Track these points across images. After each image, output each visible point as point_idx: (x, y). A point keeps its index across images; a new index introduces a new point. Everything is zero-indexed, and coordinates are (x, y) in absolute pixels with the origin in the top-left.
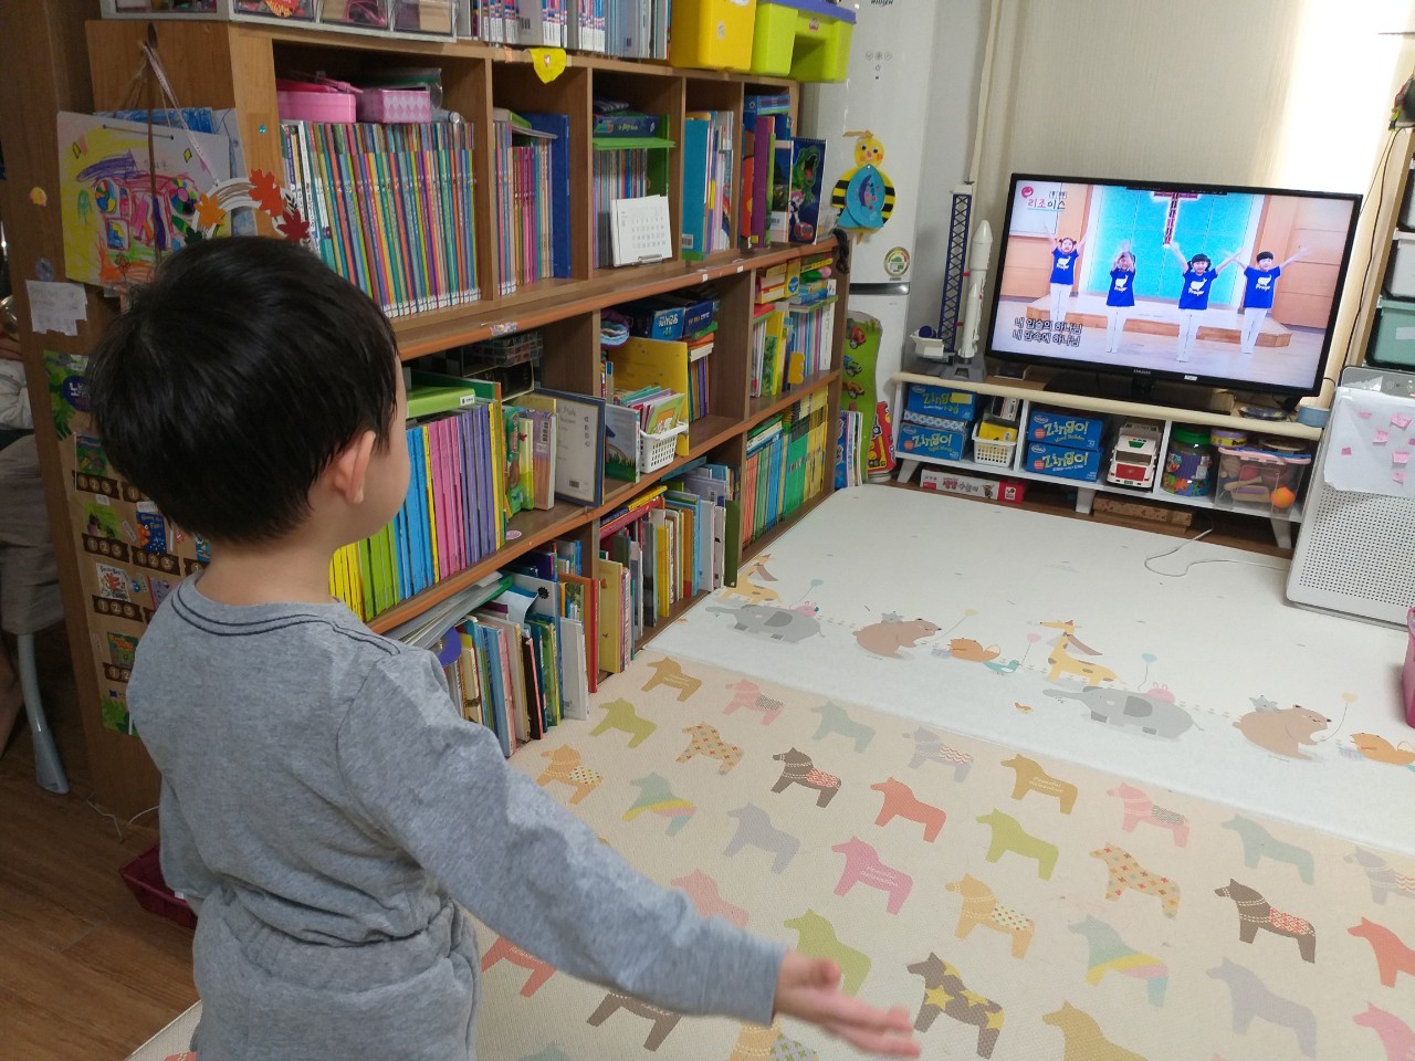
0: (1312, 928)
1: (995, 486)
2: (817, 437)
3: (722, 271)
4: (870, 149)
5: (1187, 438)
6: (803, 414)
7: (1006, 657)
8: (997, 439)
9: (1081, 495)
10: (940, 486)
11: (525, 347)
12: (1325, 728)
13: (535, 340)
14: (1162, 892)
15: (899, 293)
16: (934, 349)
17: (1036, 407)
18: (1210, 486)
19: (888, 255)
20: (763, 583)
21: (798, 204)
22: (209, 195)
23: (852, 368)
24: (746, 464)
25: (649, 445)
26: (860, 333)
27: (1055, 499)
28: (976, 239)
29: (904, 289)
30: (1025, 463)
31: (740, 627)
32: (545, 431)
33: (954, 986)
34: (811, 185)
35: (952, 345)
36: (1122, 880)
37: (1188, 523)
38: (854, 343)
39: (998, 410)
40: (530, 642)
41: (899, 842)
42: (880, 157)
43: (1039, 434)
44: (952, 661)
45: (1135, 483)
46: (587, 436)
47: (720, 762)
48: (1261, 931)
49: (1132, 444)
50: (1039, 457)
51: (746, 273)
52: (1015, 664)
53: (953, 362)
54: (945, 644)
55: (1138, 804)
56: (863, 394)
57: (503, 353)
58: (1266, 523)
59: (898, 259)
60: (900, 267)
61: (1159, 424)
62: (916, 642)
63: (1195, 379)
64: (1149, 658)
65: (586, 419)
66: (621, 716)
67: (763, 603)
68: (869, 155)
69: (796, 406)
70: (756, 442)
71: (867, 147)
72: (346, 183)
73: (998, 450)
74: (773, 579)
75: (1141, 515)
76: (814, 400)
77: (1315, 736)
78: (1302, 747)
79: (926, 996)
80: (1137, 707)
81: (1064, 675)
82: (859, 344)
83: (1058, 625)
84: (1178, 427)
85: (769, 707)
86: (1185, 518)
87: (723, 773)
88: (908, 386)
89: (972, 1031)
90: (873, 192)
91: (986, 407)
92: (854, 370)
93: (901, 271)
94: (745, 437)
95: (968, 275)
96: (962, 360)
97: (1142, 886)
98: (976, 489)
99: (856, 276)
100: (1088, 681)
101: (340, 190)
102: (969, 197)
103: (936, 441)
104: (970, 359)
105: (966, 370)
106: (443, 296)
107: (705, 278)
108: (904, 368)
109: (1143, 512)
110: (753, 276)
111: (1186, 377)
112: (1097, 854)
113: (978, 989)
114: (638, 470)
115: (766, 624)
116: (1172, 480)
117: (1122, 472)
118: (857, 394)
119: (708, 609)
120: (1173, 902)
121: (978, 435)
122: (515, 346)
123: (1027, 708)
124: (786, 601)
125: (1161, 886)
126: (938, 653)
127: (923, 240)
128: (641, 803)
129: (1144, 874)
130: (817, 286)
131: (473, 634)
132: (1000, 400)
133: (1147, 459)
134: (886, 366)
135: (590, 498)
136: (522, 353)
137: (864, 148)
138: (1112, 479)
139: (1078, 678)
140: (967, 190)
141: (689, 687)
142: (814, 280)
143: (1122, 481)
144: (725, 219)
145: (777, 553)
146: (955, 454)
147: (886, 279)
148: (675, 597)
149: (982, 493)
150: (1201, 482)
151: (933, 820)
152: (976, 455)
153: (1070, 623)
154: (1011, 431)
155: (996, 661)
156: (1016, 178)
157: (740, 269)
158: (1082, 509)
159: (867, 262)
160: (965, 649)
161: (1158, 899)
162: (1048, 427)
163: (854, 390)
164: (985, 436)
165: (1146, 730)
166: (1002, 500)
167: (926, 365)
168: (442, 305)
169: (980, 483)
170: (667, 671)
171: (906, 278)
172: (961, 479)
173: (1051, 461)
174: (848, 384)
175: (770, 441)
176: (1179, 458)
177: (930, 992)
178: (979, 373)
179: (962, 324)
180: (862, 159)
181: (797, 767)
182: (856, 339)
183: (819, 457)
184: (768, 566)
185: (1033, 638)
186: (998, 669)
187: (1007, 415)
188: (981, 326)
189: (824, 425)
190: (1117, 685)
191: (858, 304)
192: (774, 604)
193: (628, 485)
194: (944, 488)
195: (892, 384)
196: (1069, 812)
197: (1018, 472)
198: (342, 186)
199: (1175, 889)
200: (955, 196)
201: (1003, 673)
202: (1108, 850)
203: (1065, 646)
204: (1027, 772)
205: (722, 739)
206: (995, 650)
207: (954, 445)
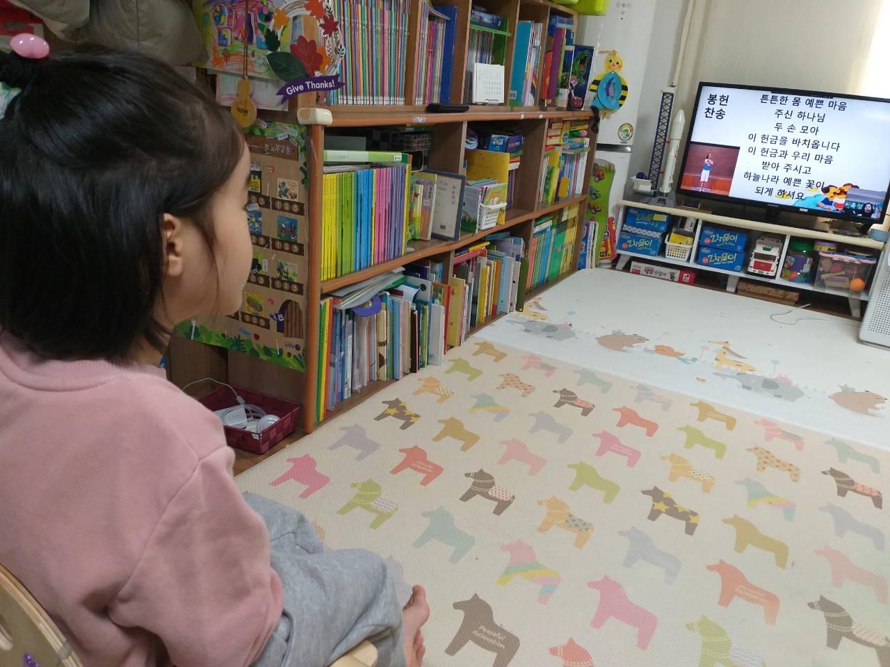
0: (879, 493)
1: (677, 273)
2: (570, 235)
3: (531, 115)
4: (614, 62)
5: (798, 246)
6: (564, 219)
7: (689, 355)
8: (681, 243)
9: (730, 280)
10: (642, 272)
11: (422, 141)
12: (884, 402)
13: (427, 138)
14: (790, 470)
15: (626, 151)
16: (645, 186)
17: (706, 224)
18: (812, 277)
19: (621, 126)
20: (538, 311)
21: (574, 85)
22: (281, 9)
23: (594, 194)
24: (532, 241)
25: (485, 212)
26: (601, 173)
27: (714, 282)
28: (675, 120)
29: (629, 149)
30: (697, 260)
31: (526, 330)
32: (430, 193)
33: (669, 502)
34: (583, 74)
35: (656, 184)
36: (765, 463)
37: (796, 299)
38: (597, 179)
39: (683, 225)
40: (416, 313)
41: (631, 435)
42: (620, 67)
43: (707, 241)
44: (657, 355)
45: (765, 273)
46: (453, 197)
47: (522, 391)
48: (849, 492)
49: (764, 249)
50: (706, 255)
51: (544, 120)
52: (695, 360)
53: (657, 195)
54: (652, 347)
55: (772, 429)
56: (600, 211)
57: (410, 142)
58: (846, 299)
59: (626, 131)
60: (627, 135)
61: (781, 237)
62: (634, 345)
63: (806, 210)
64: (776, 362)
65: (454, 187)
66: (461, 365)
67: (539, 321)
68: (614, 65)
69: (560, 212)
70: (537, 229)
71: (613, 61)
72: (346, 19)
73: (680, 250)
74: (544, 309)
75: (767, 293)
76: (571, 211)
77: (878, 406)
78: (870, 410)
79: (653, 506)
80: (769, 385)
81: (725, 366)
82: (600, 179)
83: (720, 343)
84: (794, 239)
85: (549, 369)
86: (794, 296)
87: (524, 396)
88: (627, 209)
89: (682, 524)
90: (616, 88)
91: (675, 223)
92: (595, 195)
93: (628, 138)
94: (533, 222)
95: (669, 142)
96: (662, 194)
97: (777, 466)
98: (665, 274)
99: (601, 139)
100: (739, 370)
101: (342, 22)
102: (672, 95)
103: (642, 243)
104: (667, 194)
105: (665, 200)
106: (386, 98)
107: (522, 117)
108: (626, 197)
109: (769, 291)
110: (547, 122)
111: (801, 210)
112: (750, 450)
113: (682, 504)
114: (477, 226)
115: (543, 330)
116: (788, 272)
117: (757, 265)
118: (596, 211)
119: (508, 321)
120: (796, 475)
121: (668, 240)
122: (417, 140)
123: (703, 380)
124: (553, 321)
125: (789, 467)
126: (649, 351)
127: (642, 122)
128: (477, 406)
129: (779, 461)
130: (578, 140)
131: (386, 303)
132: (684, 219)
133: (773, 258)
134: (615, 196)
135: (452, 235)
136: (420, 145)
137: (611, 61)
138: (751, 270)
139: (733, 368)
140: (671, 90)
141: (500, 356)
142: (577, 137)
143: (757, 271)
144: (533, 87)
145: (546, 297)
146: (654, 252)
147: (617, 142)
148: (487, 313)
149: (668, 277)
150: (806, 275)
151: (651, 428)
152: (667, 253)
153: (727, 342)
154: (690, 239)
155: (683, 357)
156: (702, 85)
157: (541, 117)
158: (730, 288)
159: (608, 131)
160: (662, 350)
161: (788, 473)
162: (713, 238)
163: (594, 208)
164: (673, 242)
165: (775, 396)
166: (680, 281)
167: (640, 196)
168: (386, 103)
169: (668, 271)
170: (485, 347)
171: (630, 142)
172: (656, 268)
173: (714, 258)
174: (591, 204)
175: (544, 231)
176: (793, 259)
177: (655, 504)
178: (672, 202)
179: (663, 173)
180: (609, 67)
181: (567, 397)
182: (599, 176)
183: (570, 248)
184: (541, 303)
185: (705, 348)
186: (685, 361)
187: (688, 228)
188: (675, 173)
189: (575, 229)
190: (756, 373)
191: (600, 155)
192: (546, 321)
193: (470, 235)
194: (645, 273)
195: (618, 207)
196: (732, 429)
197: (692, 264)
198: (344, 20)
199: (797, 469)
200: (664, 94)
201: (688, 363)
202: (756, 449)
203: (725, 353)
204: (705, 410)
205: (522, 381)
206: (683, 352)
207: (653, 247)
